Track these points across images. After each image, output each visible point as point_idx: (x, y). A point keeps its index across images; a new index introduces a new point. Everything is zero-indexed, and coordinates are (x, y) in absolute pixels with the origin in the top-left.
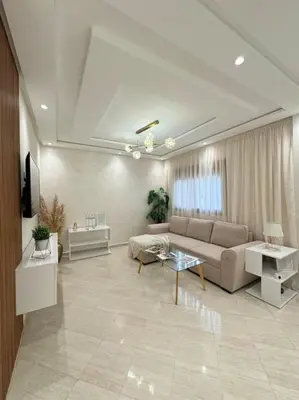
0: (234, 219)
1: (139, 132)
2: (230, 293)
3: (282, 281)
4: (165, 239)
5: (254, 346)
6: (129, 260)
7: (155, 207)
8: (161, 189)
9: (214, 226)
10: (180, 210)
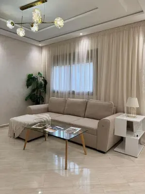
1: (23, 8)
2: (104, 153)
3: (139, 138)
4: (46, 117)
5: (129, 185)
6: (12, 140)
8: (39, 73)
9: (88, 103)
10: (57, 92)
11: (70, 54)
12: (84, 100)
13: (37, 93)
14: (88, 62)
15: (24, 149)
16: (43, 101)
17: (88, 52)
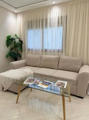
0: (70, 54)
7: (12, 49)
8: (16, 35)
9: (60, 59)
10: (32, 50)
11: (43, 20)
12: (57, 56)
13: (15, 51)
14: (59, 26)
15: (17, 103)
16: (21, 58)
17: (59, 18)
